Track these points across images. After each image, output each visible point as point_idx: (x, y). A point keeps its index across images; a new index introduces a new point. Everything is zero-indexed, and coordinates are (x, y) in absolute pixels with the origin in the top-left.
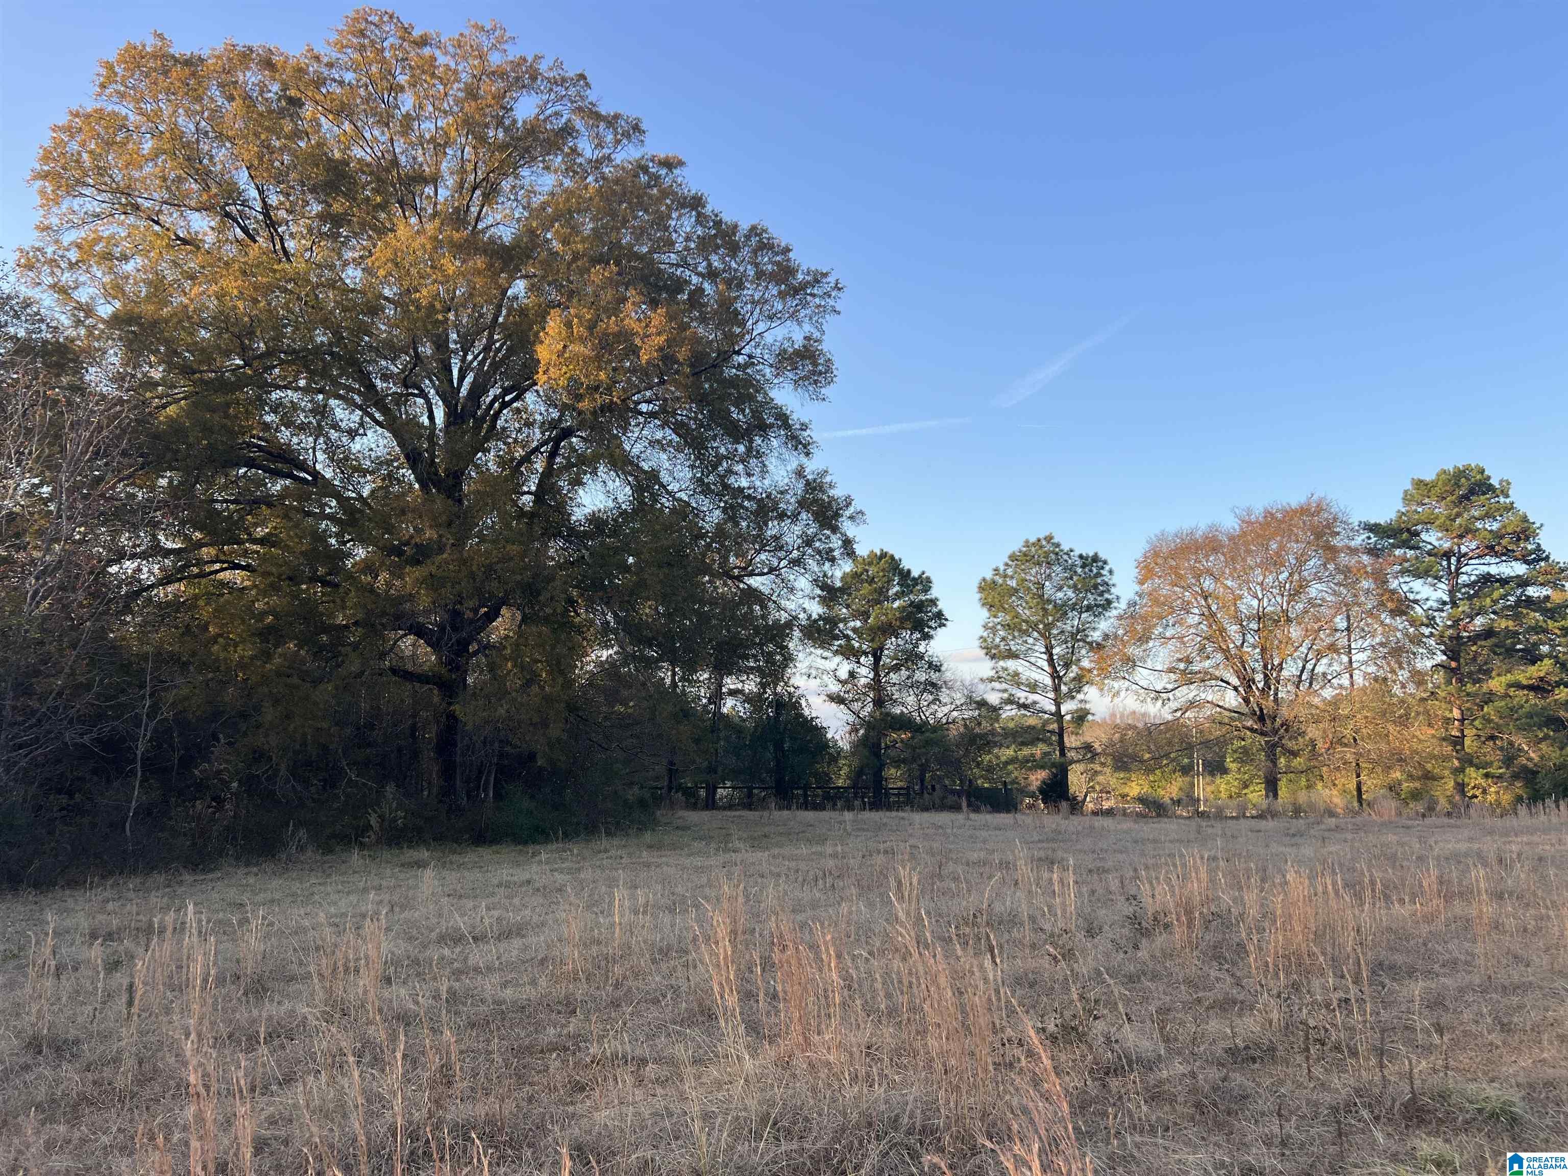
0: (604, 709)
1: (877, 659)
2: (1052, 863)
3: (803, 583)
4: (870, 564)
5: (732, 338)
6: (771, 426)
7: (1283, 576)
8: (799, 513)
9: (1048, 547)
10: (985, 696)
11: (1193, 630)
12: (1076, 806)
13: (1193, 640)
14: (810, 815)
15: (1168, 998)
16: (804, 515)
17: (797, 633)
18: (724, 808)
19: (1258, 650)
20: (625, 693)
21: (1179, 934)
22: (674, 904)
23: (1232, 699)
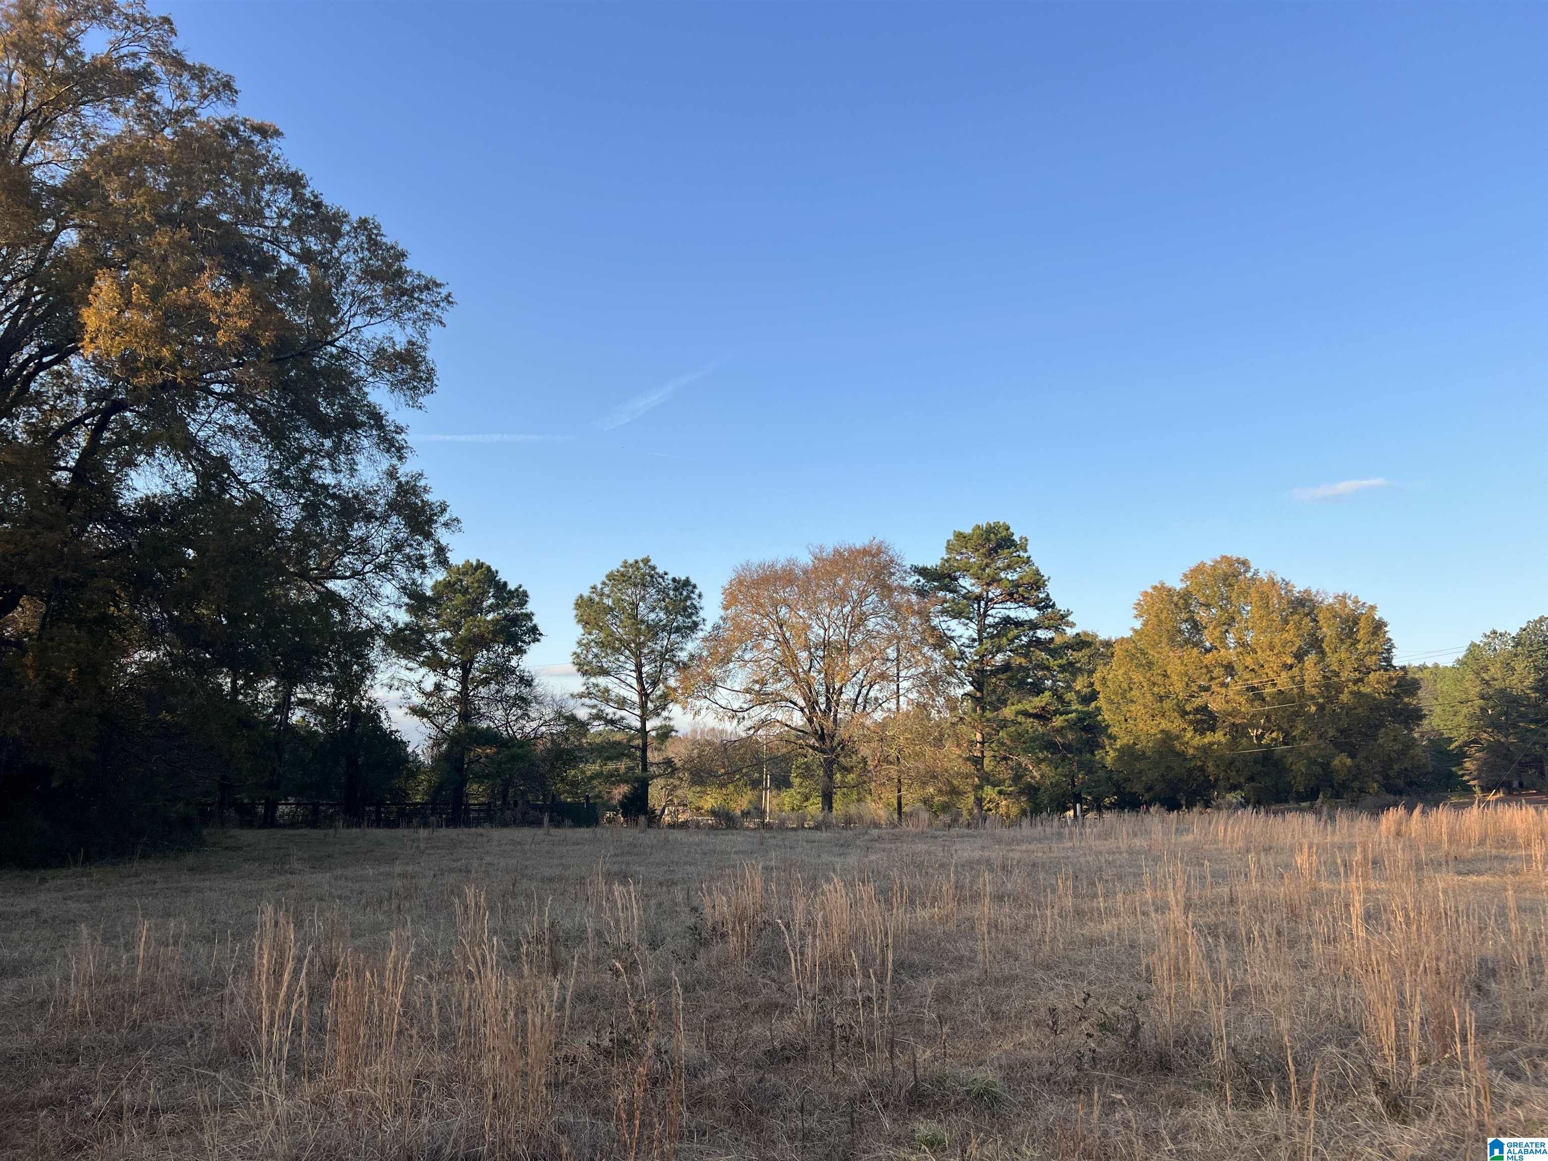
0: (145, 716)
1: (466, 671)
2: (625, 877)
3: (389, 589)
4: (465, 574)
5: (327, 329)
6: (363, 424)
7: (847, 609)
8: (389, 516)
9: (645, 570)
10: (575, 712)
11: (768, 655)
12: (653, 819)
13: (768, 664)
14: (381, 833)
15: (719, 1005)
16: (394, 519)
17: (379, 642)
18: (284, 826)
19: (822, 675)
20: (173, 700)
21: (733, 941)
22: (214, 933)
23: (798, 719)
